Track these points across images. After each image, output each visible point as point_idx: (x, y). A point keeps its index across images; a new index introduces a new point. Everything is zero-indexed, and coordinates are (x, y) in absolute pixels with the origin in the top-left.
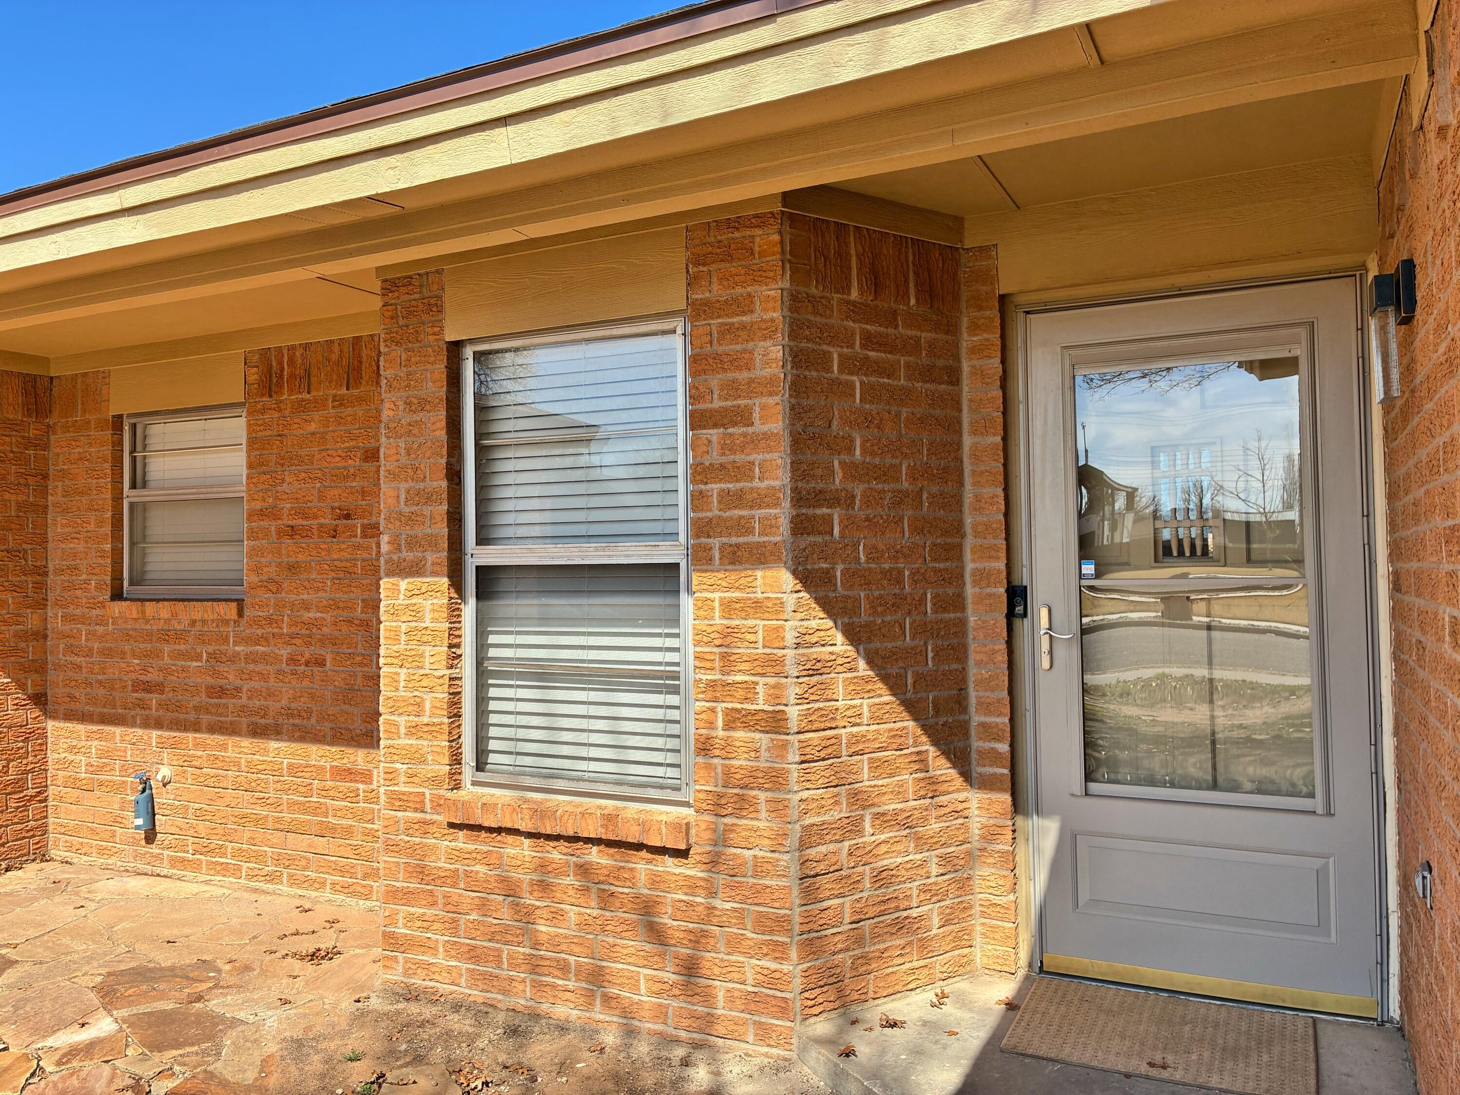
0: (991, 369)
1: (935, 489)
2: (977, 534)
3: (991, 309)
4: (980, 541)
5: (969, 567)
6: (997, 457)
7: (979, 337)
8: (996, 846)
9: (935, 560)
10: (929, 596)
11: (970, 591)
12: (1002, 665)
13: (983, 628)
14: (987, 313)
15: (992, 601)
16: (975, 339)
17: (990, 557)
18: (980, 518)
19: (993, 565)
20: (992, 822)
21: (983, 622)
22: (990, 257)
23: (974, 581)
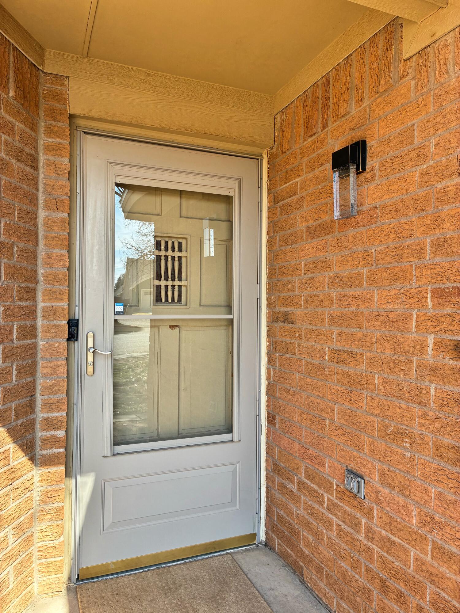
0: (62, 164)
1: (21, 245)
2: (47, 282)
3: (63, 122)
4: (49, 287)
5: (41, 305)
6: (64, 228)
7: (53, 140)
8: (52, 505)
9: (20, 300)
10: (15, 327)
11: (40, 323)
12: (63, 375)
13: (49, 349)
14: (60, 124)
15: (57, 330)
16: (50, 140)
17: (57, 299)
18: (49, 271)
19: (58, 304)
20: (50, 488)
21: (50, 345)
22: (63, 85)
23: (44, 316)
